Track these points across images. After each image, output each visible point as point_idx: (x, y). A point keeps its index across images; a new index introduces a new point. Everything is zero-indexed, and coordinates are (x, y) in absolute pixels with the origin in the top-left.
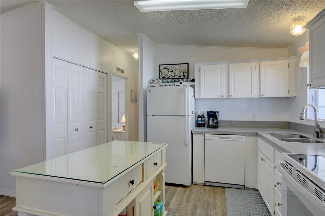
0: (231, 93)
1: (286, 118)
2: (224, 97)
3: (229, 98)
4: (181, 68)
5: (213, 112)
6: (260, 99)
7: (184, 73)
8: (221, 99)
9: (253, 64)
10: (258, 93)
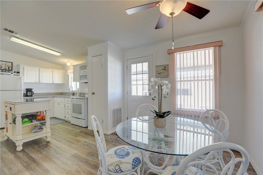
0: (41, 81)
1: (60, 91)
2: (37, 82)
3: (39, 83)
4: (6, 64)
5: (30, 89)
6: (53, 84)
7: (9, 67)
8: (36, 83)
9: (51, 70)
10: (52, 82)
